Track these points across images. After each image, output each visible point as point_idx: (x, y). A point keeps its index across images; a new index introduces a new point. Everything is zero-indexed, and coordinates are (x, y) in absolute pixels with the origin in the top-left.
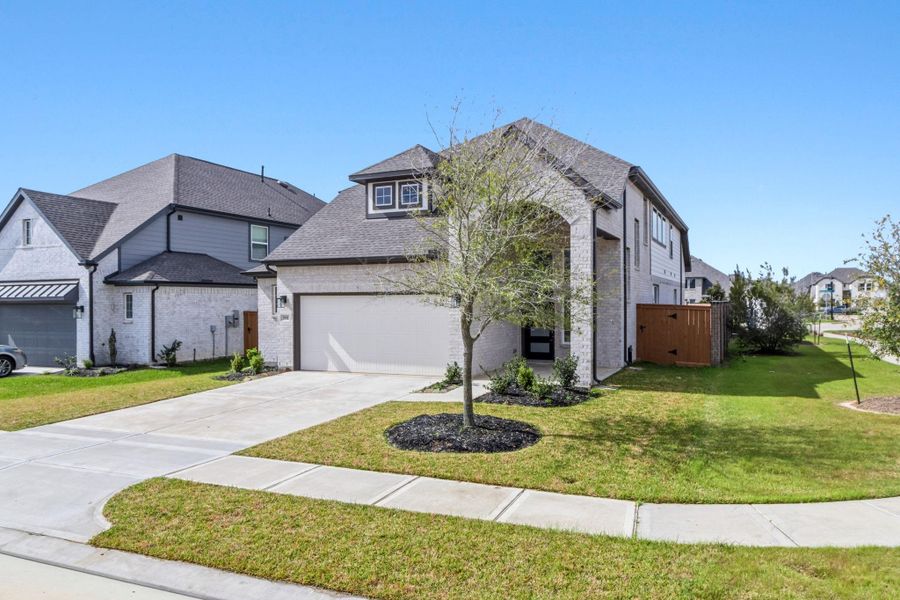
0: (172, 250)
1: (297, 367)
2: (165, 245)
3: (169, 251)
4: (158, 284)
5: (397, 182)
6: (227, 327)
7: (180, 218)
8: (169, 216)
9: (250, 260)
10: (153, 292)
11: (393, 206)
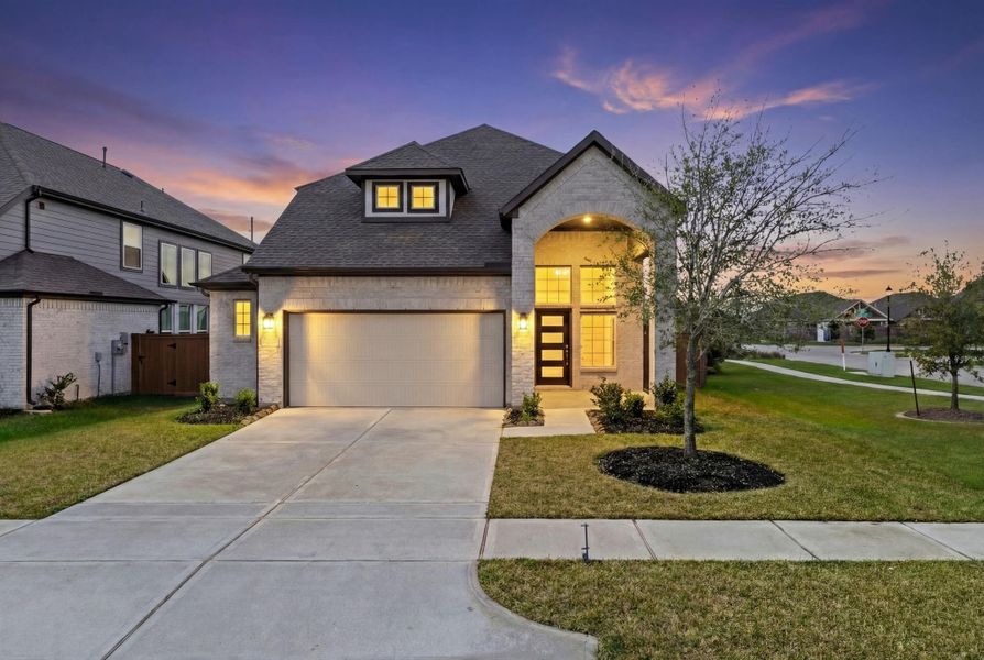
0: (32, 248)
1: (287, 404)
2: (22, 242)
3: (28, 249)
4: (38, 296)
5: (405, 182)
6: (113, 355)
7: (42, 206)
8: (27, 202)
9: (121, 268)
10: (30, 306)
11: (400, 210)
